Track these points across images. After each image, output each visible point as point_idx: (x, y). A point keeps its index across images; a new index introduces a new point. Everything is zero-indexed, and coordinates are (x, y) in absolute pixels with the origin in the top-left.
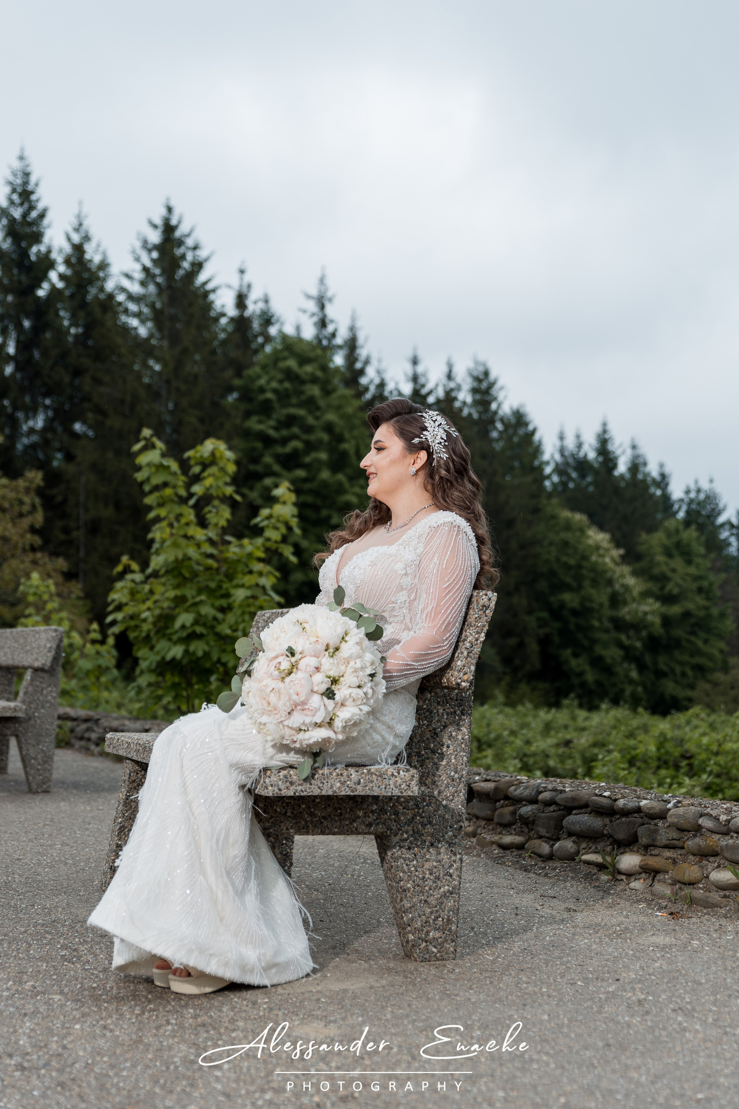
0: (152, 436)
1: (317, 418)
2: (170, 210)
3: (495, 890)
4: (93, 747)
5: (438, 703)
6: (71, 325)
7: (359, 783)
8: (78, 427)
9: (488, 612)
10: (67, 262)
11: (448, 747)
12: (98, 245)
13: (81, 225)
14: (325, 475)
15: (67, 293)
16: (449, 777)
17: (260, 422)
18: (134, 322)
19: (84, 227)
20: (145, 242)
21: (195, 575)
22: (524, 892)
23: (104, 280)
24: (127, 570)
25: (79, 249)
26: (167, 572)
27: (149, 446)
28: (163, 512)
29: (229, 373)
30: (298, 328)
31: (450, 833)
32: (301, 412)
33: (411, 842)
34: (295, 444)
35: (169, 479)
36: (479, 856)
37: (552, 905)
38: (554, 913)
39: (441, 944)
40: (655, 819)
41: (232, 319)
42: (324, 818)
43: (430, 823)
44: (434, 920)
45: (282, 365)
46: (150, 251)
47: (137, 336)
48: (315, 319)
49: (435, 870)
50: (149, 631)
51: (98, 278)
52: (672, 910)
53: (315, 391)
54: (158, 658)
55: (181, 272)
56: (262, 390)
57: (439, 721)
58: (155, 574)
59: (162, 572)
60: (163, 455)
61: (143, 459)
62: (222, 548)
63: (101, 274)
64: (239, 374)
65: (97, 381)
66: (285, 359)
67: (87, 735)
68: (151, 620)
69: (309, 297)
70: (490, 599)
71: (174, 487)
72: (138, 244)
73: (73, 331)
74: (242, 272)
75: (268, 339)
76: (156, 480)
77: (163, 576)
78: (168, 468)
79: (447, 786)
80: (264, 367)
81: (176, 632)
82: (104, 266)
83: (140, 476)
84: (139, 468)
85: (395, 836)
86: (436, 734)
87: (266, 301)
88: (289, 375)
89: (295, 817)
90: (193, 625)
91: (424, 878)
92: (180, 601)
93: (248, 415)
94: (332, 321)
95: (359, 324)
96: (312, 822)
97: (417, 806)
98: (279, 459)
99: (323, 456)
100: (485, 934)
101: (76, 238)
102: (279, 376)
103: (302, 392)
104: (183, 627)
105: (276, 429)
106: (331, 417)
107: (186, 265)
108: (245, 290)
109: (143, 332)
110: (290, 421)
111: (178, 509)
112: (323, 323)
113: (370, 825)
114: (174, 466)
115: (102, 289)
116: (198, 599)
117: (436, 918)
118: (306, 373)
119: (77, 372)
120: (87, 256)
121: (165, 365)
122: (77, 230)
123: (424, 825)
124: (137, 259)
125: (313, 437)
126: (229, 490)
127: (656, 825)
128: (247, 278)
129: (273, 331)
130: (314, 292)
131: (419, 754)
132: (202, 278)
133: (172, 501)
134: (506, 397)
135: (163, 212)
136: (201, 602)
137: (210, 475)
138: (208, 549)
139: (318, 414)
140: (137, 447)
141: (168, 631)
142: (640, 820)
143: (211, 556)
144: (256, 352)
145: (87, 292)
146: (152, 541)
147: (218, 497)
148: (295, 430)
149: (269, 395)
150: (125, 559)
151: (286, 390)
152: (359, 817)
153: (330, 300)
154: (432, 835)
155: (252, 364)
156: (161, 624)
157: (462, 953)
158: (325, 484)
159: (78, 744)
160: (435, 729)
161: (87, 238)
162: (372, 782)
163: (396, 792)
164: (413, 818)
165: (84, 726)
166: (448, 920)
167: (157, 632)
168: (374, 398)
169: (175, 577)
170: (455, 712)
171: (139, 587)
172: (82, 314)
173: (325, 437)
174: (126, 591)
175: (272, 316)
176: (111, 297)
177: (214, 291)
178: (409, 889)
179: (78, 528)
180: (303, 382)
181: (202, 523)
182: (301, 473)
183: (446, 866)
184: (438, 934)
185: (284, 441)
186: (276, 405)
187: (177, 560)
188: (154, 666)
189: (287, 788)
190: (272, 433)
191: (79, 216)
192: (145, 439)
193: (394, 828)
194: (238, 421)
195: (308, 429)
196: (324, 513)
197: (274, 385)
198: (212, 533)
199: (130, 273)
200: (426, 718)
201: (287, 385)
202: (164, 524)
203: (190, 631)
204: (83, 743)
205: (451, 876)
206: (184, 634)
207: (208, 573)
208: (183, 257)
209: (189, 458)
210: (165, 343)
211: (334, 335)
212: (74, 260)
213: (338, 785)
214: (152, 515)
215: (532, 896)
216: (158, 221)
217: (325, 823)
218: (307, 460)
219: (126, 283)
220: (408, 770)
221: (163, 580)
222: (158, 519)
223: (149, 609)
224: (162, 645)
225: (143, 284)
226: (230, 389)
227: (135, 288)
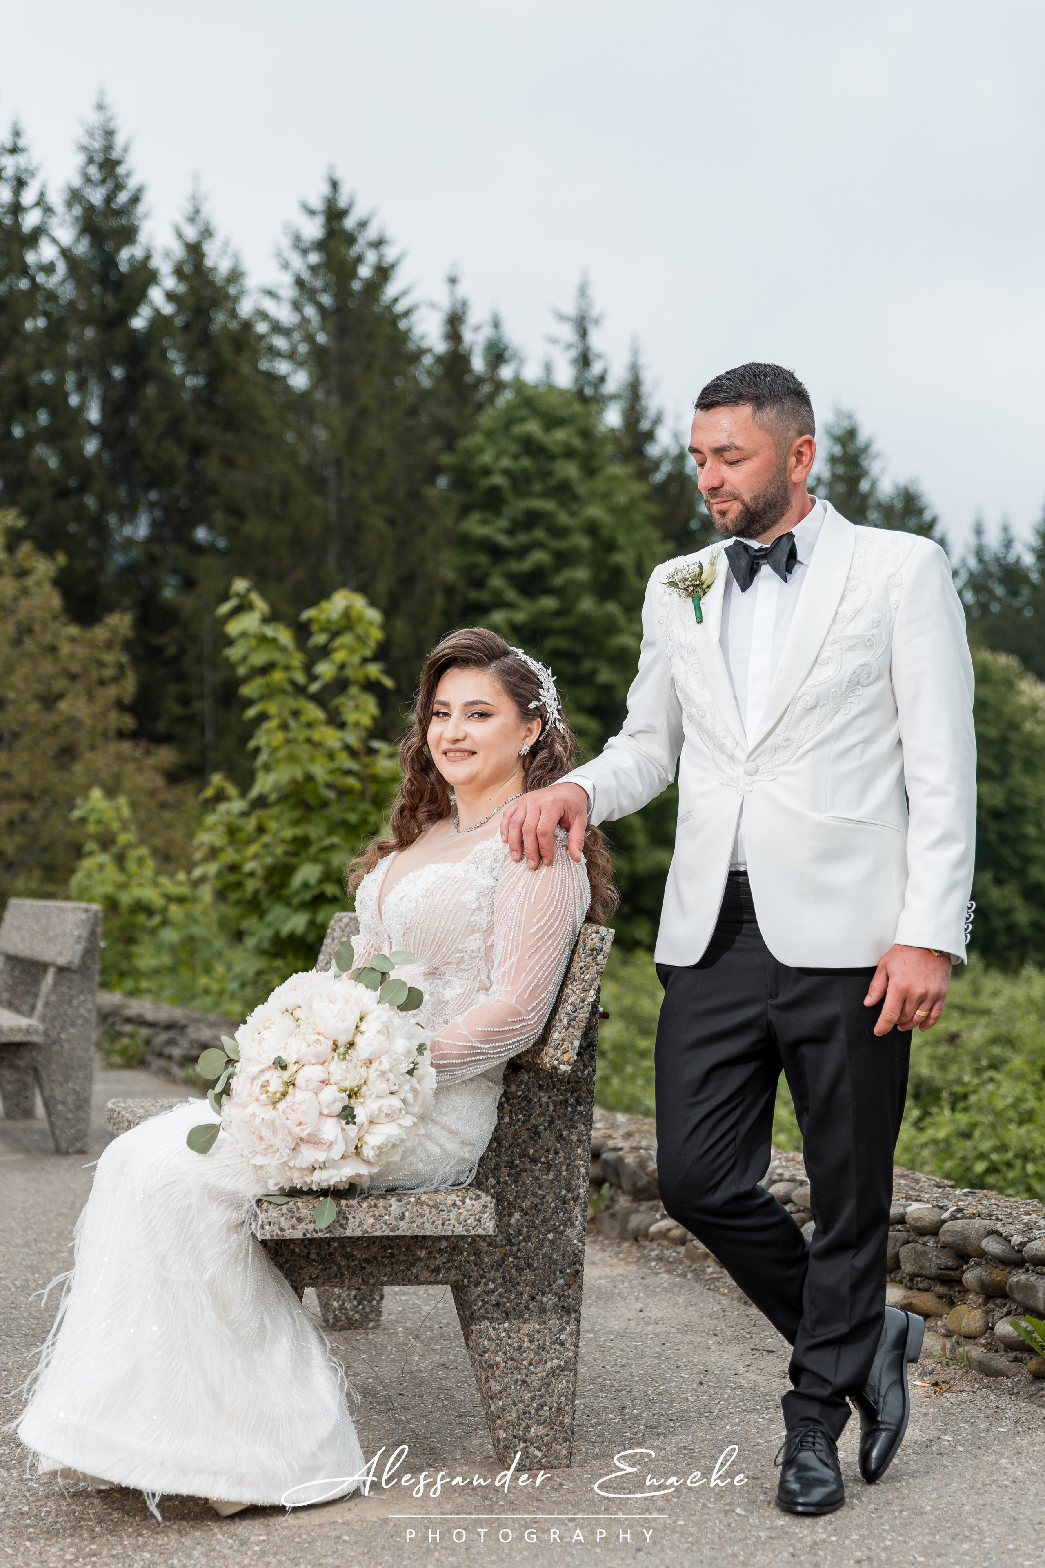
0: (248, 591)
1: (573, 514)
2: (334, 185)
3: (688, 1338)
4: (176, 1070)
5: (541, 1088)
6: (187, 373)
7: (402, 1218)
8: (201, 534)
9: (600, 957)
10: (179, 272)
11: (556, 1152)
12: (226, 244)
13: (197, 211)
14: (587, 604)
15: (179, 321)
16: (558, 1197)
17: (484, 522)
18: (283, 367)
19: (202, 215)
20: (297, 240)
21: (324, 804)
22: (730, 1341)
23: (236, 299)
24: (220, 797)
25: (195, 251)
26: (284, 798)
27: (244, 607)
28: (272, 708)
29: (436, 443)
30: (548, 368)
31: (561, 1282)
32: (548, 505)
33: (500, 1295)
34: (539, 557)
35: (277, 656)
36: (684, 1275)
37: (763, 1364)
38: (760, 1379)
39: (549, 1445)
40: (924, 1235)
41: (439, 359)
42: (368, 1261)
43: (529, 1266)
44: (537, 1410)
45: (519, 430)
46: (305, 252)
47: (288, 389)
48: (573, 353)
49: (537, 1336)
50: (257, 892)
51: (227, 297)
52: (939, 1378)
53: (570, 470)
54: (268, 933)
55: (357, 285)
56: (486, 471)
57: (541, 1115)
58: (261, 802)
59: (273, 797)
60: (266, 620)
61: (233, 628)
62: (366, 760)
63: (232, 290)
64: (450, 447)
65: (229, 463)
66: (522, 420)
67: (168, 1050)
68: (260, 872)
69: (562, 318)
70: (602, 939)
71: (287, 668)
72: (286, 243)
73: (191, 382)
74: (453, 281)
75: (499, 386)
76: (259, 659)
77: (275, 804)
78: (274, 641)
79: (555, 1211)
80: (490, 434)
81: (297, 892)
82: (235, 276)
83: (234, 653)
84: (230, 642)
85: (477, 1285)
86: (538, 1134)
87: (496, 325)
88: (530, 446)
89: (323, 1260)
90: (320, 882)
91: (521, 1347)
92: (302, 843)
93: (465, 511)
94: (600, 356)
95: (643, 360)
96: (348, 1267)
97: (509, 1241)
98: (515, 580)
99: (582, 574)
100: (637, 1419)
101: (191, 233)
102: (513, 448)
103: (549, 474)
104: (306, 885)
105: (510, 532)
106: (595, 511)
107: (365, 271)
108: (459, 311)
109: (300, 380)
110: (532, 519)
111: (293, 703)
112: (584, 360)
113: (437, 1270)
114: (284, 636)
115: (233, 314)
116: (327, 842)
117: (541, 1407)
118: (556, 443)
119: (198, 449)
120: (209, 262)
121: (333, 435)
122: (192, 220)
123: (519, 1269)
124: (286, 266)
125: (563, 545)
126: (374, 670)
127: (925, 1244)
128: (463, 290)
129: (506, 373)
130: (570, 309)
131: (511, 1165)
132: (391, 290)
133: (283, 691)
134: (883, 470)
135: (324, 189)
136: (332, 847)
137: (342, 647)
138: (347, 762)
139: (575, 507)
140: (225, 608)
141: (286, 892)
142: (904, 1235)
143: (349, 772)
144: (480, 407)
145: (210, 320)
146: (257, 750)
147: (357, 682)
148: (539, 534)
149: (498, 480)
150: (217, 779)
151: (525, 471)
152: (420, 1259)
153: (596, 322)
154: (533, 1284)
155: (474, 429)
156: (276, 880)
157: (587, 1455)
158: (587, 620)
159: (157, 1063)
160: (535, 1126)
161: (207, 233)
162: (422, 1216)
163: (460, 1231)
164: (503, 1260)
165: (163, 1037)
166: (559, 1409)
167: (270, 893)
168: (670, 477)
169: (294, 808)
170: (566, 1101)
171: (242, 822)
172: (202, 355)
173: (584, 542)
174: (221, 829)
175: (504, 350)
176: (247, 326)
177: (407, 313)
178: (498, 1365)
179: (201, 696)
180: (552, 457)
181: (337, 722)
182: (549, 603)
183: (555, 1330)
184: (542, 1431)
185: (522, 552)
186: (509, 495)
187: (294, 782)
188: (265, 945)
189: (293, 1227)
190: (503, 540)
191: (194, 198)
192: (238, 595)
193: (475, 1274)
194: (449, 521)
195: (562, 532)
196: (587, 665)
197: (506, 462)
198: (353, 738)
199: (274, 289)
200: (521, 1110)
201: (526, 462)
202: (272, 724)
203: (316, 891)
204: (162, 1063)
205: (562, 1344)
206: (307, 896)
207: (347, 799)
208: (359, 259)
209: (310, 621)
210: (335, 400)
211: (602, 379)
212: (187, 269)
213: (371, 1221)
214: (251, 713)
215: (737, 1349)
216: (317, 204)
217: (369, 1269)
218: (558, 581)
219: (269, 306)
220: (478, 1197)
221: (275, 811)
222: (263, 717)
223: (256, 856)
224: (277, 912)
225: (297, 306)
226: (435, 471)
227: (284, 314)
